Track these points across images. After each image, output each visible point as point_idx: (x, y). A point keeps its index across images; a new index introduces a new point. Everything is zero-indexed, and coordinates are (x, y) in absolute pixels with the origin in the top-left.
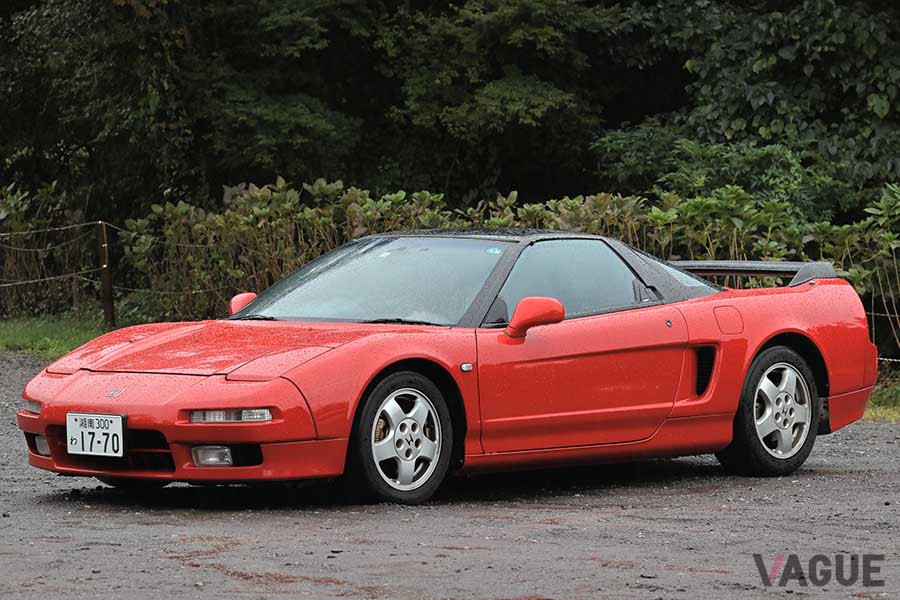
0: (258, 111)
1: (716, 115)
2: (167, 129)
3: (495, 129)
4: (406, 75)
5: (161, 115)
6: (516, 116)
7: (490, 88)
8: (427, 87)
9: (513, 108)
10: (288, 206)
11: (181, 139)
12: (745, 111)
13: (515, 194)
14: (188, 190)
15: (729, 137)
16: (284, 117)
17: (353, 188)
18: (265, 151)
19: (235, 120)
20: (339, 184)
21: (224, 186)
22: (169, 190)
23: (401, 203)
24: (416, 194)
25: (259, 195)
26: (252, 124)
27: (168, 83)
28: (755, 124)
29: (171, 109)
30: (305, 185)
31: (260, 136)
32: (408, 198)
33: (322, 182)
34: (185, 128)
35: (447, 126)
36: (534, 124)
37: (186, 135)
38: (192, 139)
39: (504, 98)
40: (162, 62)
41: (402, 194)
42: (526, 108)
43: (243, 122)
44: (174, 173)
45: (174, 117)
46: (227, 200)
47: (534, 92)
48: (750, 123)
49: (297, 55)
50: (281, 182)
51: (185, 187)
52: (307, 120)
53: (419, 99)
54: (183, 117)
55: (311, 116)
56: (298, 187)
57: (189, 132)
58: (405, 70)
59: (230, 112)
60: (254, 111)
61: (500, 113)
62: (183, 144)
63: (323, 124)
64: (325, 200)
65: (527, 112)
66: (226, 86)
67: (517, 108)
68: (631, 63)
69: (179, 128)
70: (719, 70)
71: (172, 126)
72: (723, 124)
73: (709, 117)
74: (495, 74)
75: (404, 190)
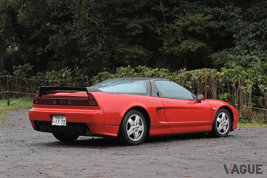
0: (125, 49)
1: (240, 49)
2: (104, 53)
3: (185, 52)
4: (164, 39)
5: (102, 50)
6: (190, 49)
7: (184, 42)
8: (169, 43)
9: (189, 47)
11: (108, 56)
12: (247, 48)
14: (109, 69)
15: (243, 54)
16: (132, 51)
18: (127, 60)
19: (119, 52)
20: (144, 67)
21: (117, 68)
22: (105, 69)
26: (124, 53)
27: (104, 42)
28: (250, 51)
29: (105, 48)
30: (136, 67)
31: (126, 56)
33: (140, 66)
34: (109, 53)
35: (173, 52)
36: (195, 51)
37: (109, 55)
38: (110, 56)
39: (187, 45)
40: (103, 36)
42: (193, 47)
43: (122, 52)
44: (106, 64)
45: (106, 50)
46: (117, 71)
47: (195, 43)
48: (248, 50)
49: (135, 35)
50: (129, 66)
51: (109, 68)
52: (138, 51)
53: (167, 46)
54: (108, 50)
55: (140, 51)
56: (134, 68)
57: (110, 54)
58: (163, 39)
59: (118, 50)
60: (124, 49)
61: (186, 48)
62: (108, 57)
63: (142, 52)
64: (141, 71)
65: (193, 48)
66: (118, 43)
67: (190, 47)
68: (220, 35)
69: (107, 53)
70: (241, 37)
71: (105, 53)
72: (242, 51)
73: (238, 49)
74: (185, 38)
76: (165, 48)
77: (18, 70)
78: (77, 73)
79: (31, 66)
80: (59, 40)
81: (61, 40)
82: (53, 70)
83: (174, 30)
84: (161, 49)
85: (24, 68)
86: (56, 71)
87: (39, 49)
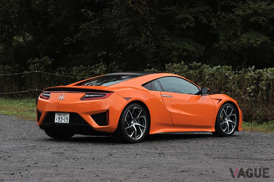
0: (173, 44)
2: (148, 47)
3: (245, 47)
4: (219, 32)
5: (146, 42)
6: (252, 44)
7: (245, 35)
8: (226, 36)
9: (251, 41)
10: (185, 69)
11: (153, 50)
13: (254, 67)
14: (154, 65)
16: (180, 46)
17: (204, 64)
19: (166, 47)
20: (200, 63)
21: (165, 64)
22: (149, 65)
23: (219, 69)
24: (223, 66)
25: (176, 66)
26: (171, 48)
27: (149, 33)
29: (150, 41)
30: (190, 64)
32: (221, 67)
33: (195, 63)
34: (154, 46)
35: (231, 47)
36: (257, 47)
37: (154, 48)
38: (155, 50)
39: (248, 38)
40: (147, 27)
41: (219, 66)
42: (255, 41)
43: (169, 48)
44: (151, 60)
45: (150, 43)
46: (166, 67)
47: (257, 37)
49: (185, 28)
50: (183, 62)
52: (188, 47)
54: (153, 43)
55: (190, 47)
57: (155, 48)
58: (219, 31)
59: (165, 45)
61: (247, 43)
62: (153, 51)
64: (196, 68)
65: (255, 43)
67: (252, 41)
69: (152, 47)
71: (150, 46)
74: (246, 31)
75: (220, 65)
76: (221, 43)
77: (36, 64)
78: (114, 69)
79: (51, 60)
80: (92, 29)
81: (94, 29)
82: (82, 66)
83: (233, 21)
84: (216, 45)
85: (42, 62)
86: (85, 67)
87: (67, 39)
